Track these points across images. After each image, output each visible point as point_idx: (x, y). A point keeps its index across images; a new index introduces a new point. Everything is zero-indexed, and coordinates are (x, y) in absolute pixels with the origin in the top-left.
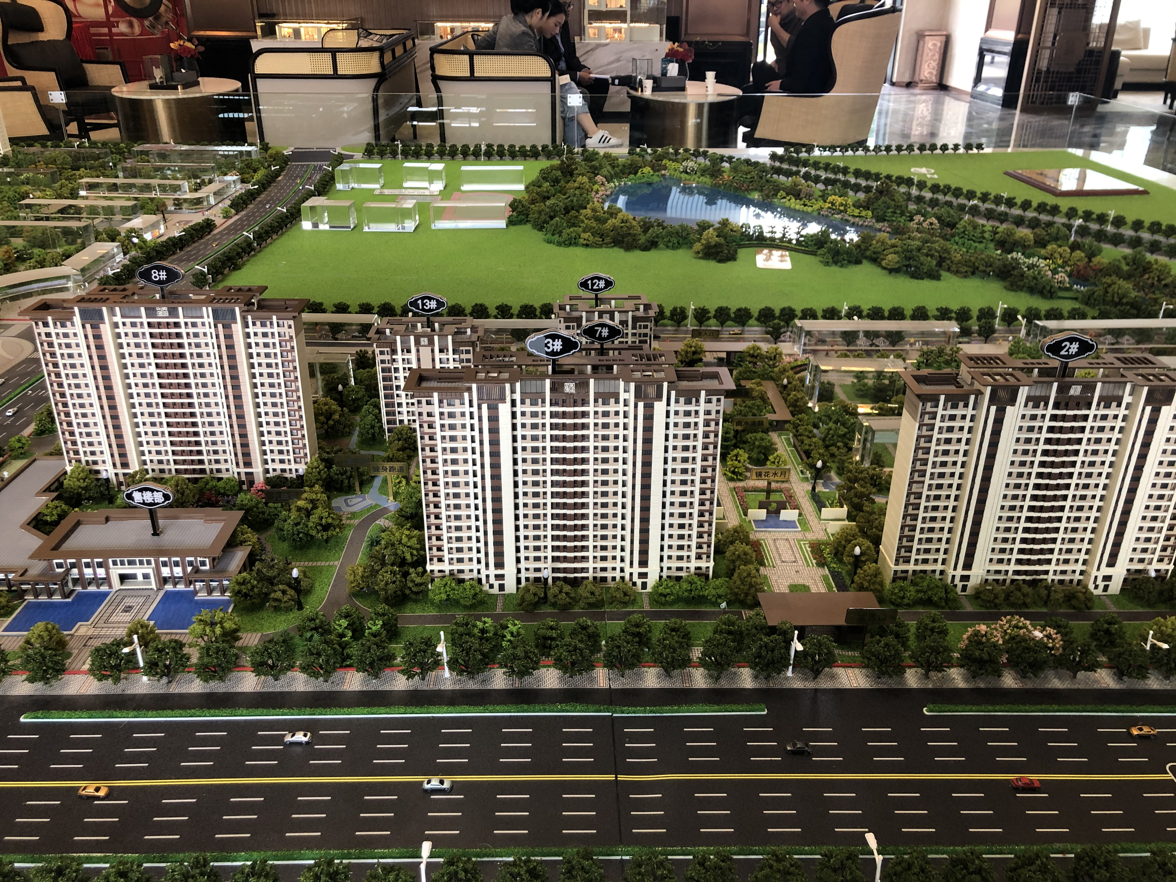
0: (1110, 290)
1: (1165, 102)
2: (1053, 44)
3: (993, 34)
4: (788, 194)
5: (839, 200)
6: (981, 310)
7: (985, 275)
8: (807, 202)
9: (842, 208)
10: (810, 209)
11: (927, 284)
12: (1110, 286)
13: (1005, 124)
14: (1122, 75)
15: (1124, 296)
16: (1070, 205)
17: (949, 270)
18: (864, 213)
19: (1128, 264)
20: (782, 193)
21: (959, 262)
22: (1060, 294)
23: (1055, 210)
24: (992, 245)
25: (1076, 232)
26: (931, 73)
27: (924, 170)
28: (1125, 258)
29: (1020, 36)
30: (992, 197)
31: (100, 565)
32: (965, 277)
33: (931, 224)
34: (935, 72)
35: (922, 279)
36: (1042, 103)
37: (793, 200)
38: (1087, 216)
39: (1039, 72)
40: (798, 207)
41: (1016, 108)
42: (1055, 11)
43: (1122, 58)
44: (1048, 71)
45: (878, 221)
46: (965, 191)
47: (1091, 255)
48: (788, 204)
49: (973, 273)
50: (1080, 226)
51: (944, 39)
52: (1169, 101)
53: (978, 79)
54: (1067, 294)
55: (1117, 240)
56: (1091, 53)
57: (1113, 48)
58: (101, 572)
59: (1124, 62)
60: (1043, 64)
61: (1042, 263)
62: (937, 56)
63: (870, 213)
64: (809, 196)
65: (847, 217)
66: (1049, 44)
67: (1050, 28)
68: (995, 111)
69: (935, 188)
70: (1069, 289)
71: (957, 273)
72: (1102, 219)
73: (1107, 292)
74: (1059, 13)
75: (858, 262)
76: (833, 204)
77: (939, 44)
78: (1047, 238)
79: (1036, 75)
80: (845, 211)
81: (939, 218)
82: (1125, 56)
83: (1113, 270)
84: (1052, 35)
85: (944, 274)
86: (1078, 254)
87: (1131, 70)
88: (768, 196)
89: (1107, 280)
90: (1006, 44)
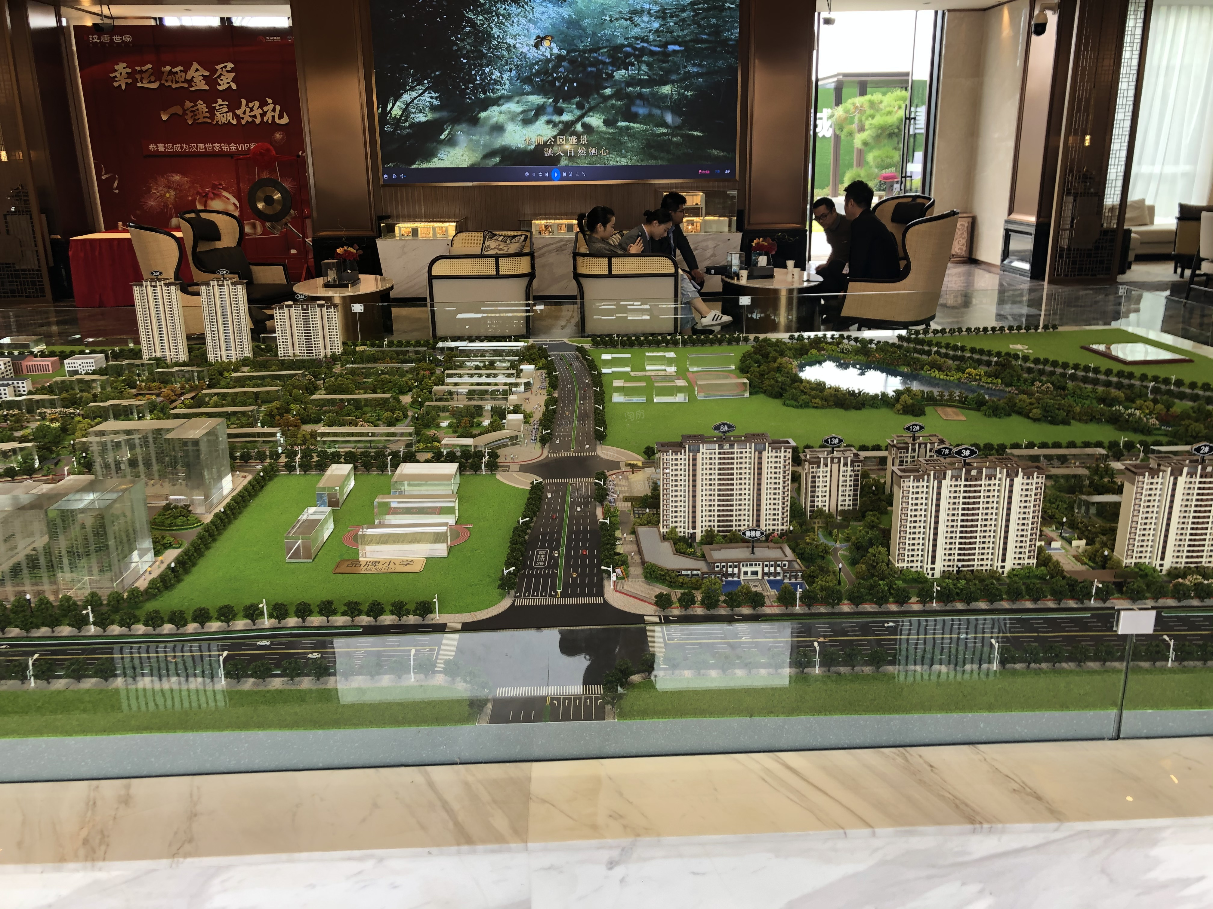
0: (1190, 429)
1: (1175, 272)
2: (1072, 226)
3: (1015, 217)
4: (932, 368)
5: (974, 372)
6: (1110, 442)
7: (1099, 421)
8: (949, 373)
9: (977, 377)
10: (952, 379)
11: (1061, 428)
12: (1189, 426)
13: (1034, 295)
14: (1134, 249)
15: (1199, 432)
16: (1142, 372)
17: (1073, 418)
18: (995, 381)
19: (1194, 412)
20: (927, 367)
21: (1080, 413)
22: (1155, 432)
23: (1131, 376)
24: (1094, 401)
25: (1151, 391)
26: (960, 249)
27: (1019, 347)
28: (1192, 408)
29: (1041, 219)
30: (1082, 367)
31: (736, 566)
32: (1086, 423)
33: (1048, 387)
34: (964, 248)
35: (1058, 424)
36: (1067, 275)
37: (937, 372)
38: (1155, 379)
39: (1062, 249)
40: (942, 377)
41: (1043, 280)
42: (1071, 199)
43: (1133, 235)
44: (1069, 249)
45: (1006, 386)
46: (1060, 363)
47: (1168, 407)
48: (933, 375)
49: (1091, 420)
50: (1153, 387)
51: (970, 220)
52: (1179, 270)
53: (1006, 254)
54: (1160, 432)
55: (1182, 396)
56: (1106, 232)
57: (1125, 227)
58: (736, 570)
59: (1135, 239)
60: (1064, 243)
61: (1138, 412)
62: (965, 235)
63: (1000, 381)
64: (949, 369)
65: (981, 384)
66: (1068, 227)
67: (1068, 213)
68: (1025, 284)
69: (1037, 361)
70: (1160, 429)
71: (1080, 420)
72: (1167, 381)
73: (1187, 430)
74: (1075, 201)
75: (1009, 415)
76: (970, 374)
77: (966, 225)
78: (1133, 395)
79: (1058, 251)
80: (980, 380)
81: (1052, 383)
82: (1136, 233)
83: (1184, 416)
84: (1070, 219)
85: (1072, 421)
86: (1159, 406)
87: (1142, 243)
88: (916, 369)
89: (1187, 422)
90: (1028, 225)
